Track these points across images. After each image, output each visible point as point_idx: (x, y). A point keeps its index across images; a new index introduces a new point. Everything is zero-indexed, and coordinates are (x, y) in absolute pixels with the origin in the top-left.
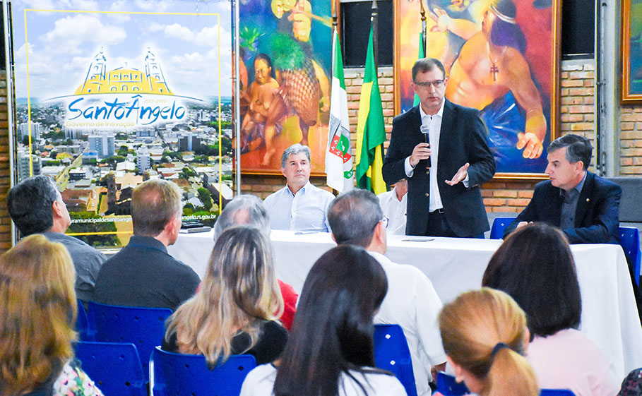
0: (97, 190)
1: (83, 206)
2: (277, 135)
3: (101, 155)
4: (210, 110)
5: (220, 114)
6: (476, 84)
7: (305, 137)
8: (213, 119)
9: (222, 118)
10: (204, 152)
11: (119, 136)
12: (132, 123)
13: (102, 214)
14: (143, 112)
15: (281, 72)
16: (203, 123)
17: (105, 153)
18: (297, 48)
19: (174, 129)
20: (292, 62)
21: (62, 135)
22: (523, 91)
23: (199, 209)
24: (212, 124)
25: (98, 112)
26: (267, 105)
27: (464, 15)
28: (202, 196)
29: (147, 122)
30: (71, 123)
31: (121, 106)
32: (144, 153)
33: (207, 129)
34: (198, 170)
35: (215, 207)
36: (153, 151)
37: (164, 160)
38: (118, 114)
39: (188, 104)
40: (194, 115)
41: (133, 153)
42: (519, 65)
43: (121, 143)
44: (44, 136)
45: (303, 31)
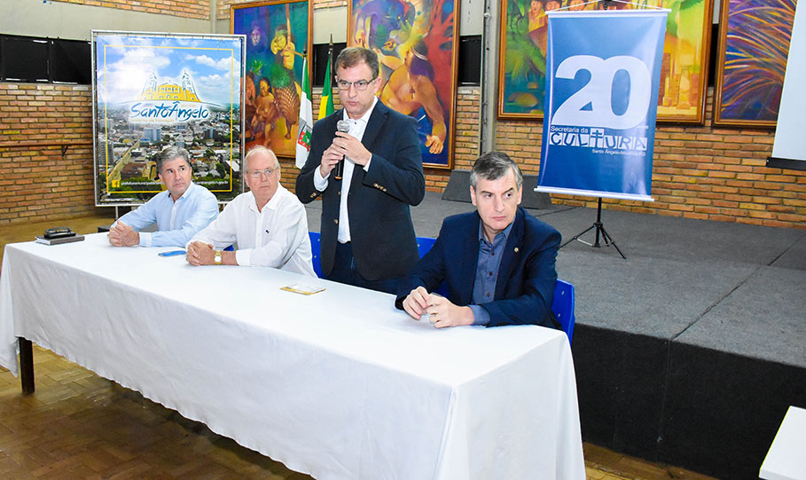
0: (149, 164)
1: (140, 174)
2: (272, 130)
3: (152, 140)
4: (225, 112)
5: (232, 115)
6: (400, 100)
7: (289, 132)
8: (227, 118)
9: (233, 117)
10: (220, 140)
11: (164, 128)
12: (173, 120)
13: (153, 179)
14: (181, 113)
15: (275, 89)
16: (221, 121)
17: (155, 139)
18: (285, 74)
19: (201, 125)
20: (282, 83)
21: (127, 127)
22: (431, 107)
23: (217, 177)
24: (227, 122)
25: (151, 112)
26: (266, 110)
27: (393, 53)
28: (219, 169)
29: (182, 119)
30: (134, 119)
31: (166, 108)
32: (181, 139)
33: (223, 125)
34: (217, 152)
35: (227, 176)
36: (186, 139)
37: (194, 145)
38: (164, 114)
39: (210, 108)
40: (214, 116)
41: (173, 139)
42: (429, 89)
43: (165, 133)
44: (116, 128)
45: (289, 63)
